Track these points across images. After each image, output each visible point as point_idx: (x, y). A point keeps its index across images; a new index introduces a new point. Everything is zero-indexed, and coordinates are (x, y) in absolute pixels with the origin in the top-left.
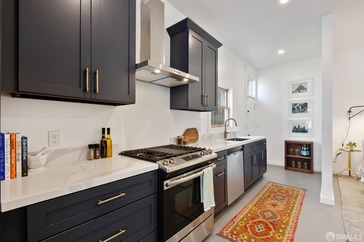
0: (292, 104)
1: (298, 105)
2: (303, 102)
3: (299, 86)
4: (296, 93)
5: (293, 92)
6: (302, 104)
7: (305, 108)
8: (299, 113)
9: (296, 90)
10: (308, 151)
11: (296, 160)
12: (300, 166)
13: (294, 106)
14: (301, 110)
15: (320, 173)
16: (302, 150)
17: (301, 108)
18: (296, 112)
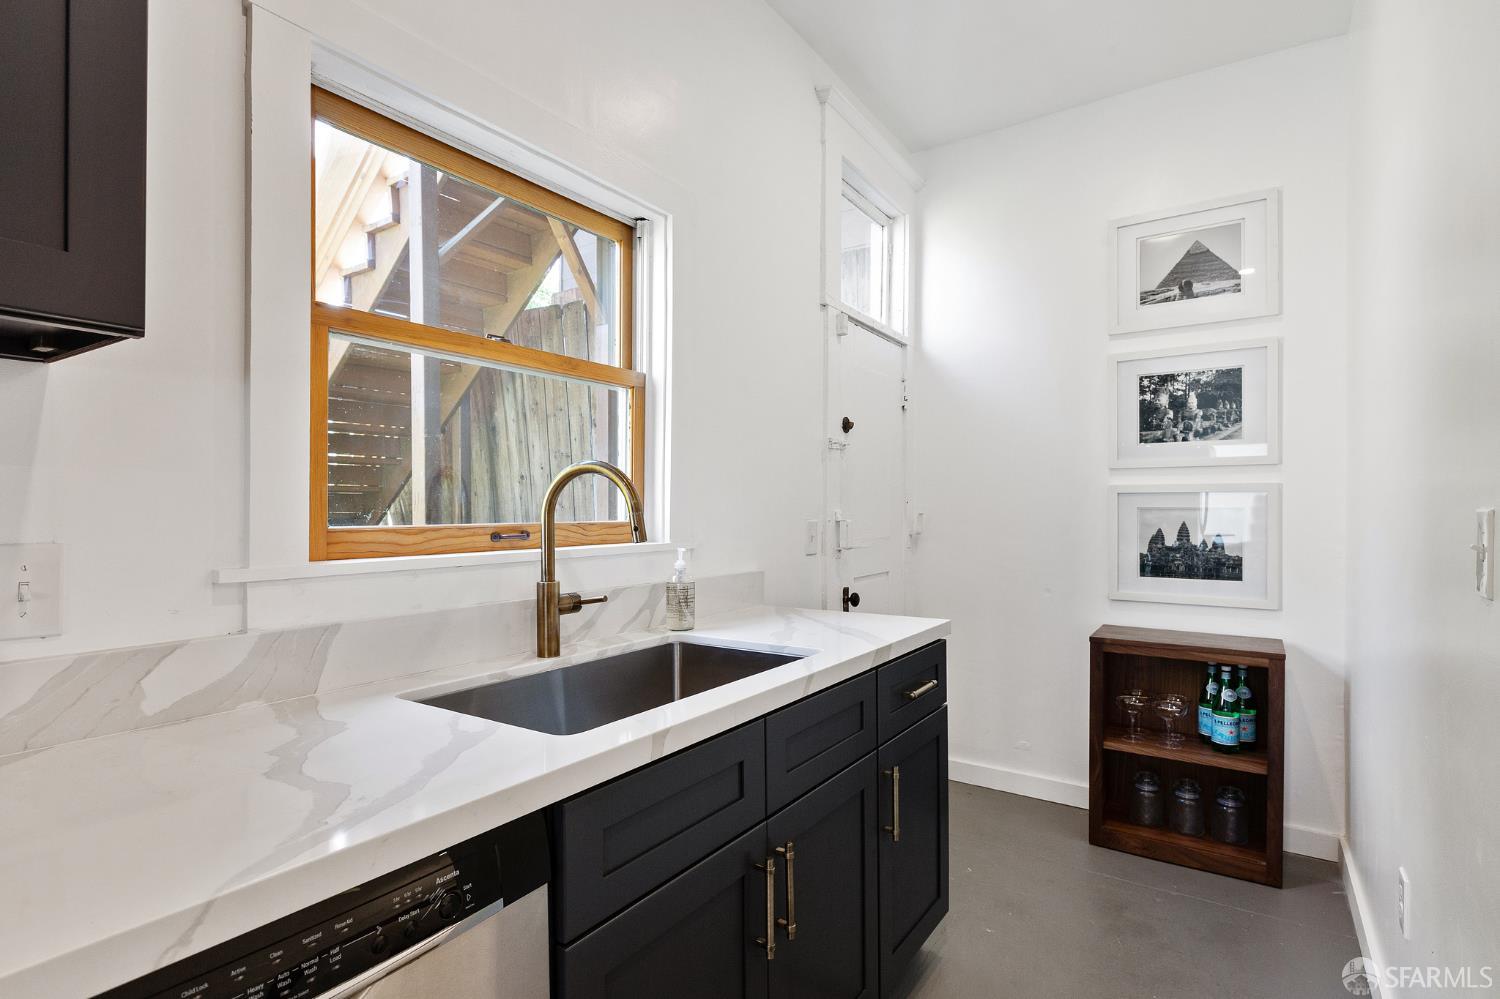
0: (1141, 379)
1: (1178, 387)
2: (1207, 365)
3: (1188, 255)
4: (1167, 300)
5: (1145, 298)
6: (1204, 379)
7: (1224, 407)
8: (1184, 439)
9: (1166, 284)
10: (1244, 715)
11: (1166, 774)
12: (1188, 820)
13: (1155, 392)
14: (1198, 420)
15: (1328, 874)
16: (1203, 700)
17: (1199, 407)
18: (1164, 435)
